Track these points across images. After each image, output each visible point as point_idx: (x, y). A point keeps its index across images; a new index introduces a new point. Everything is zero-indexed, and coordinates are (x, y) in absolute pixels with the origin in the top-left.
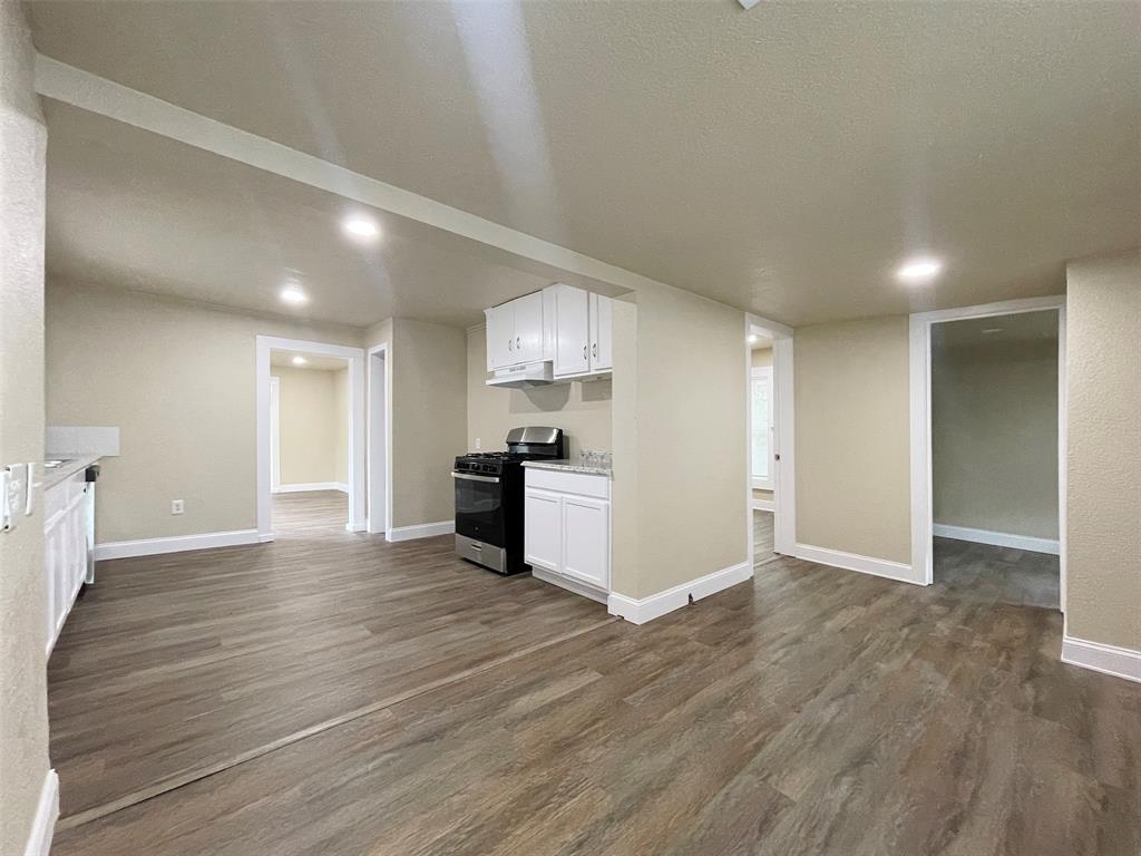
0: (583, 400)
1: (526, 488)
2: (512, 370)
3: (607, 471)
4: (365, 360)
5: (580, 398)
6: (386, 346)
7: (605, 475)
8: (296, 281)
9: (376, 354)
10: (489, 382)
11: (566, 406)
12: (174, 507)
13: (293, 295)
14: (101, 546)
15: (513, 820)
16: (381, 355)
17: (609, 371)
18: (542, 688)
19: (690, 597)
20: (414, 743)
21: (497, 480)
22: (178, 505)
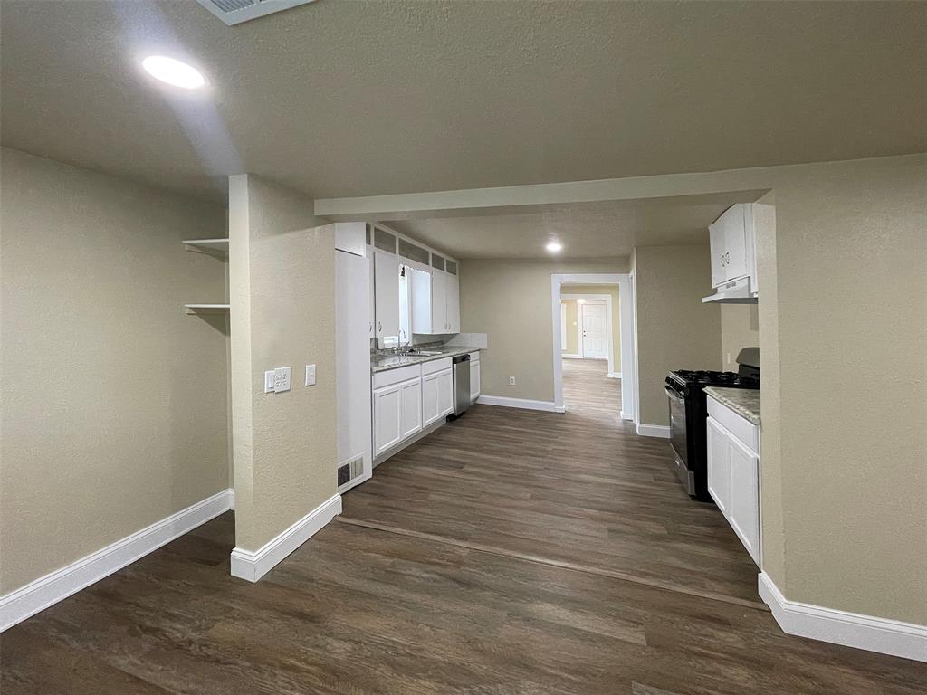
3: (755, 418)
6: (633, 272)
7: (753, 423)
10: (704, 300)
13: (555, 247)
14: (482, 396)
15: (430, 673)
18: (573, 610)
20: (455, 580)
22: (512, 380)
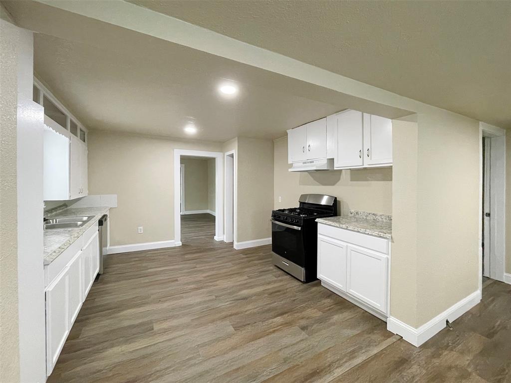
0: (351, 181)
1: (319, 236)
2: (304, 163)
3: (388, 236)
4: (224, 158)
5: (350, 179)
6: (234, 151)
7: (386, 238)
8: (192, 122)
9: (229, 155)
10: (290, 170)
11: (338, 184)
12: (139, 231)
13: (191, 130)
14: (111, 248)
16: (232, 156)
17: (391, 165)
19: (447, 322)
21: (300, 228)
22: (140, 229)
